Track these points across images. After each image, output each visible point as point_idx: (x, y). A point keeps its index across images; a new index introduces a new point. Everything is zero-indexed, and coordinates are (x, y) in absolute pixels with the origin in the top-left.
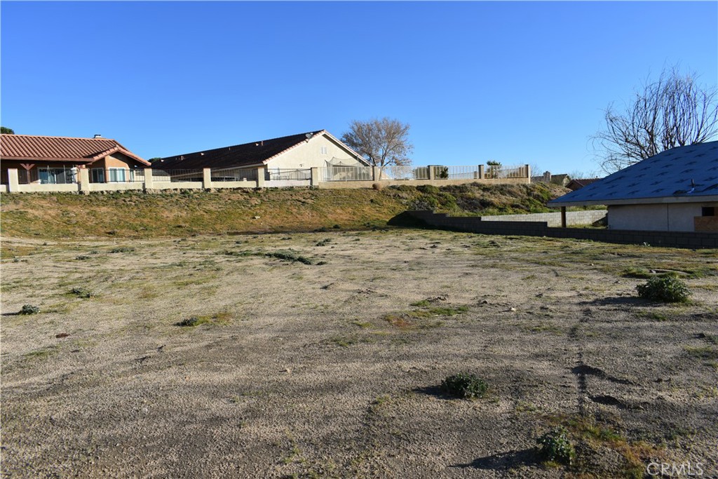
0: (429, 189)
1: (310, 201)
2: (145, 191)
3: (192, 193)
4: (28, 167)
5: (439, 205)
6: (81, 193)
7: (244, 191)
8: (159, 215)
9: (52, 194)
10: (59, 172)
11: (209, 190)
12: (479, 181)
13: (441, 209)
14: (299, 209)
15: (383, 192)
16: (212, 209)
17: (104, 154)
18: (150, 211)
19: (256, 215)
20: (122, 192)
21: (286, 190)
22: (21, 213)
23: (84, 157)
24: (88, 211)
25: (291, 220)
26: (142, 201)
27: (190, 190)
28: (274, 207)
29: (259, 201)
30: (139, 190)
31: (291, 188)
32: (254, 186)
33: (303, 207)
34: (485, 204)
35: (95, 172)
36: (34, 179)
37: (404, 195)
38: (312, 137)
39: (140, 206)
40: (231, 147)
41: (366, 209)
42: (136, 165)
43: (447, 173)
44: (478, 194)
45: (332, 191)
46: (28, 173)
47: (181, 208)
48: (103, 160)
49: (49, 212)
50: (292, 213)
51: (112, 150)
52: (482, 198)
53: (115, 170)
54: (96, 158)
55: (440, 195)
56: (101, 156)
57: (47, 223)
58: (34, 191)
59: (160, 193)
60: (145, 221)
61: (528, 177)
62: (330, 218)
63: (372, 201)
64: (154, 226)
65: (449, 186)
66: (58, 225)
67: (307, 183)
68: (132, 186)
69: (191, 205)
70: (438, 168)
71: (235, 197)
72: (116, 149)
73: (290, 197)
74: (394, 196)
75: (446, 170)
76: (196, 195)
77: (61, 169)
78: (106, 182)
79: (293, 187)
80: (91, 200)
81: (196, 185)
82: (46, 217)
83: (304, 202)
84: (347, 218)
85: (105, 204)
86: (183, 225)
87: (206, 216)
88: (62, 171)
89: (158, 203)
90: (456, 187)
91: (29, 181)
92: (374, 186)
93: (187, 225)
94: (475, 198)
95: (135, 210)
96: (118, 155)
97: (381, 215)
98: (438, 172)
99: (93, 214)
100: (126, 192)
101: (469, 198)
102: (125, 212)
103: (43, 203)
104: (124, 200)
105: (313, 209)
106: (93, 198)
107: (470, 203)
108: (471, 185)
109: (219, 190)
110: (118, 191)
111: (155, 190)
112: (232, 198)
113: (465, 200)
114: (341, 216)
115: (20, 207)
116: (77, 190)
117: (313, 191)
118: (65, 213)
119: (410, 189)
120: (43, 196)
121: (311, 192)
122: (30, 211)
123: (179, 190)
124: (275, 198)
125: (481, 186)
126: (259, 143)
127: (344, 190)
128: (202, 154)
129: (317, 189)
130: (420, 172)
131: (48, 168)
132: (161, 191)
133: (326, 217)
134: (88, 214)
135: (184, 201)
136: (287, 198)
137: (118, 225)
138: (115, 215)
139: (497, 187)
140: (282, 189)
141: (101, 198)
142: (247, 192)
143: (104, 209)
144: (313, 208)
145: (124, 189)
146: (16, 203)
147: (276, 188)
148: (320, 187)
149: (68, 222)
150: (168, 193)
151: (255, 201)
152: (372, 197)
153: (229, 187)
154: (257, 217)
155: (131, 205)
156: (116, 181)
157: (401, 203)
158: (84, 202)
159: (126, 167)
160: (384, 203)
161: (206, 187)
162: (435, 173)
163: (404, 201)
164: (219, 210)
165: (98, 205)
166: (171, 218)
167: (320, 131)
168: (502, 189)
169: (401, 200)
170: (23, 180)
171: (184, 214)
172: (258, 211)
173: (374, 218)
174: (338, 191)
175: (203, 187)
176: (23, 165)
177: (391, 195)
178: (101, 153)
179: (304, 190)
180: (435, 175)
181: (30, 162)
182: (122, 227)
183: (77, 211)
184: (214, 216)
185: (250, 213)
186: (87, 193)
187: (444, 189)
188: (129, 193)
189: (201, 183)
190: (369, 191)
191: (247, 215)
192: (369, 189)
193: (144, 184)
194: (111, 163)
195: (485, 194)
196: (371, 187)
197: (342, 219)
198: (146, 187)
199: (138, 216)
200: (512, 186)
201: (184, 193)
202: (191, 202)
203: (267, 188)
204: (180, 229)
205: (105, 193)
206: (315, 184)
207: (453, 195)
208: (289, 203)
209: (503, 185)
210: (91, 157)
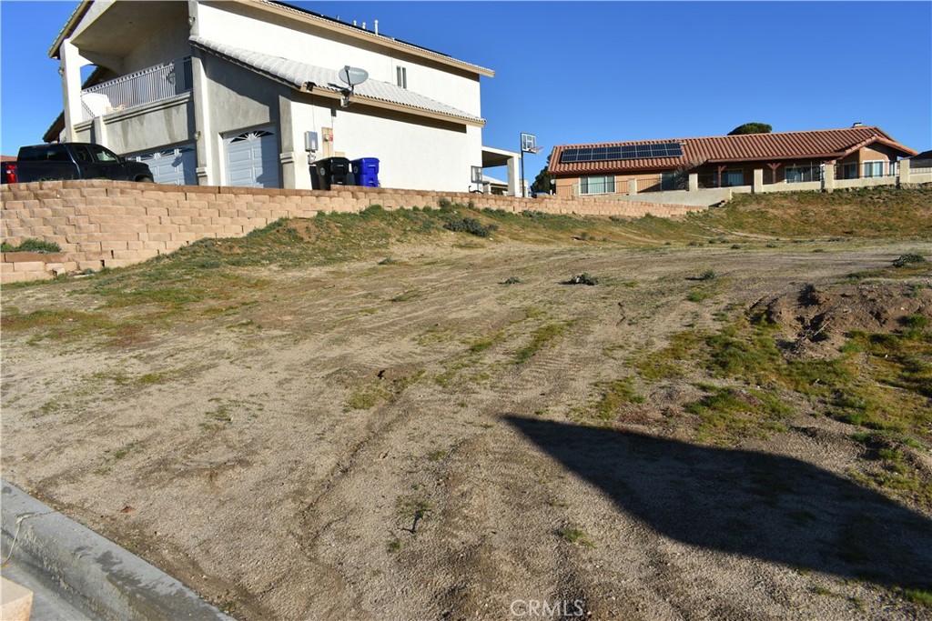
2: (898, 186)
4: (774, 167)
6: (824, 191)
8: (911, 214)
9: (794, 193)
10: (806, 170)
17: (859, 145)
18: (901, 209)
20: (871, 188)
22: (762, 212)
23: (836, 151)
24: (828, 210)
26: (894, 197)
30: (891, 186)
35: (847, 167)
36: (780, 179)
39: (889, 204)
42: (894, 153)
46: (774, 173)
48: (857, 152)
49: (789, 211)
51: (868, 141)
53: (871, 163)
54: (848, 151)
56: (854, 148)
57: (785, 222)
58: (776, 191)
59: (918, 188)
60: (892, 220)
64: (902, 226)
66: (796, 224)
68: (885, 181)
72: (874, 138)
77: (808, 166)
78: (858, 177)
80: (833, 199)
82: (785, 216)
85: (848, 202)
88: (809, 169)
89: (914, 199)
91: (774, 181)
95: (882, 208)
96: (876, 146)
99: (834, 213)
100: (876, 188)
102: (870, 210)
103: (785, 202)
104: (871, 198)
106: (836, 196)
110: (865, 188)
111: (911, 185)
115: (762, 207)
116: (820, 188)
118: (805, 212)
120: (784, 195)
122: (771, 210)
131: (794, 166)
132: (920, 185)
134: (828, 213)
137: (859, 224)
138: (858, 213)
141: (845, 195)
143: (846, 208)
145: (873, 185)
146: (759, 203)
149: (806, 222)
155: (879, 202)
156: (871, 176)
158: (825, 200)
159: (886, 159)
165: (840, 204)
166: (927, 217)
170: (767, 180)
176: (769, 165)
178: (855, 145)
181: (776, 161)
182: (863, 227)
183: (818, 210)
186: (831, 191)
188: (878, 189)
193: (898, 178)
194: (867, 155)
198: (901, 181)
199: (884, 214)
205: (851, 190)
210: (843, 150)
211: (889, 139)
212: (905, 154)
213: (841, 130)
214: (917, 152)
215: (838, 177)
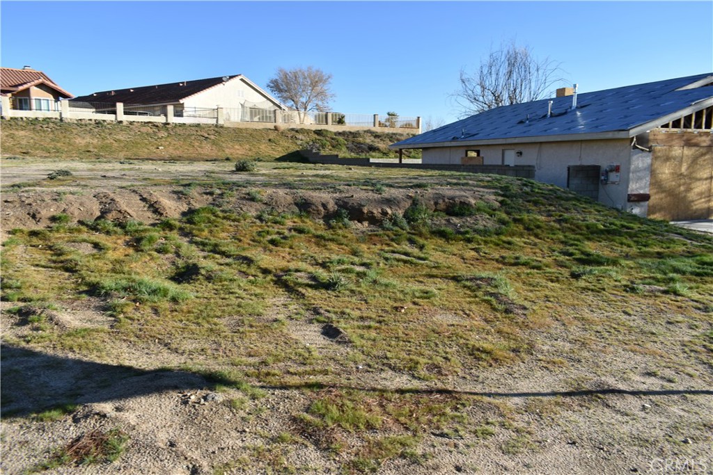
0: (325, 133)
1: (212, 137)
2: (61, 120)
3: (106, 123)
5: (330, 147)
6: (2, 118)
7: (155, 125)
8: (72, 141)
11: (121, 122)
12: (374, 129)
13: (331, 150)
14: (201, 143)
15: (282, 133)
16: (122, 138)
17: (29, 84)
18: (64, 137)
19: (161, 146)
20: (41, 119)
21: (193, 126)
23: (10, 86)
24: (7, 133)
25: (191, 151)
26: (59, 128)
27: (104, 121)
28: (179, 140)
29: (166, 134)
30: (56, 119)
31: (198, 125)
32: (164, 121)
33: (205, 142)
34: (372, 148)
35: (20, 100)
37: (300, 136)
38: (228, 80)
39: (56, 132)
40: (158, 86)
41: (262, 147)
42: (58, 95)
43: (343, 120)
44: (369, 140)
45: (234, 130)
47: (93, 136)
48: (28, 90)
50: (193, 146)
51: (36, 82)
52: (371, 143)
53: (40, 100)
54: (21, 88)
55: (333, 139)
56: (25, 86)
59: (76, 122)
60: (59, 145)
61: (418, 128)
62: (227, 152)
63: (270, 140)
64: (66, 150)
65: (344, 132)
67: (214, 122)
68: (51, 114)
69: (103, 134)
70: (336, 115)
71: (144, 130)
72: (40, 81)
73: (195, 133)
74: (292, 137)
75: (343, 117)
76: (109, 126)
78: (30, 109)
80: (11, 125)
81: (109, 117)
83: (206, 138)
84: (243, 153)
85: (23, 128)
86: (92, 150)
87: (116, 144)
89: (73, 130)
90: (350, 132)
92: (275, 127)
93: (96, 150)
94: (364, 144)
95: (51, 135)
96: (42, 86)
97: (274, 152)
98: (336, 119)
99: (12, 136)
100: (44, 120)
101: (360, 143)
102: (41, 136)
104: (41, 126)
105: (214, 144)
106: (13, 123)
107: (359, 147)
108: (365, 131)
109: (131, 123)
110: (36, 118)
111: (71, 119)
112: (142, 130)
113: (355, 144)
114: (238, 151)
117: (218, 129)
119: (307, 132)
121: (216, 129)
123: (93, 122)
124: (182, 133)
125: (374, 133)
126: (183, 83)
127: (246, 129)
128: (132, 91)
129: (222, 127)
130: (319, 118)
132: (77, 120)
133: (224, 151)
134: (7, 136)
135: (96, 130)
136: (192, 133)
137: (34, 147)
138: (32, 138)
139: (388, 135)
140: (190, 126)
141: (21, 123)
142: (157, 126)
143: (22, 133)
144: (214, 143)
145: (43, 117)
147: (184, 124)
148: (225, 126)
150: (83, 122)
151: (163, 134)
152: (270, 137)
153: (140, 121)
154: (160, 148)
155: (47, 131)
156: (41, 110)
157: (296, 143)
158: (4, 125)
159: (51, 97)
160: (281, 142)
161: (119, 119)
162: (332, 119)
163: (299, 142)
164: (128, 140)
165: (17, 129)
166: (83, 144)
167: (237, 76)
168: (391, 137)
169: (296, 141)
171: (95, 141)
172: (163, 143)
173: (267, 154)
174: (241, 130)
175: (116, 119)
177: (289, 136)
178: (25, 83)
179: (210, 127)
180: (333, 121)
182: (37, 149)
184: (122, 145)
185: (156, 144)
186: (8, 118)
187: (340, 134)
188: (47, 120)
189: (114, 115)
190: (269, 131)
191: (152, 146)
192: (270, 129)
193: (61, 113)
194: (36, 93)
195: (376, 140)
196: (273, 128)
197: (237, 154)
198: (63, 116)
199: (53, 140)
200: (401, 135)
201: (98, 123)
202: (104, 131)
203: (176, 124)
204: (88, 154)
205: (25, 119)
206: (221, 122)
207: (345, 140)
208: (193, 137)
209: (394, 134)
210: (16, 86)
211: (53, 83)
212: (65, 96)
213: (14, 69)
214: (74, 96)
215: (14, 107)
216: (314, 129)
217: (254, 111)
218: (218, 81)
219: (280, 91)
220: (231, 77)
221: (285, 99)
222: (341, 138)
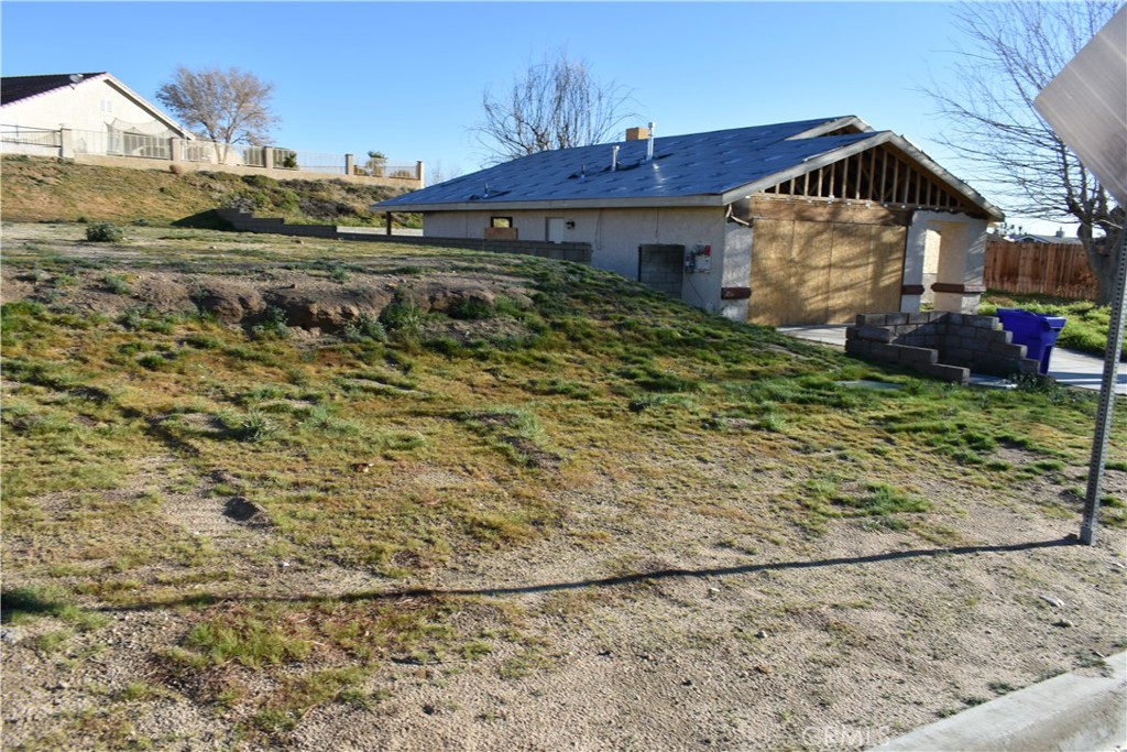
0: (261, 181)
1: (52, 180)
5: (271, 206)
12: (345, 178)
13: (272, 210)
14: (29, 191)
15: (185, 178)
21: (13, 160)
31: (23, 158)
33: (38, 188)
34: (343, 210)
37: (218, 185)
38: (80, 81)
41: (149, 201)
43: (294, 160)
44: (338, 196)
45: (95, 169)
50: (14, 195)
52: (341, 201)
55: (275, 192)
61: (419, 179)
62: (80, 209)
63: (162, 190)
65: (295, 181)
67: (54, 153)
70: (280, 152)
73: (17, 171)
74: (203, 186)
75: (293, 156)
79: (25, 156)
83: (39, 181)
84: (112, 211)
90: (306, 182)
92: (172, 167)
94: (330, 202)
97: (169, 211)
98: (280, 158)
101: (322, 201)
105: (54, 193)
107: (321, 207)
108: (331, 182)
113: (315, 202)
114: (101, 207)
117: (63, 166)
119: (230, 178)
121: (59, 166)
125: (346, 184)
127: (118, 169)
129: (70, 163)
130: (251, 156)
133: (74, 206)
136: (11, 171)
139: (369, 188)
144: (55, 191)
148: (76, 161)
152: (163, 185)
157: (211, 197)
160: (182, 195)
162: (275, 158)
163: (216, 195)
167: (98, 74)
168: (375, 193)
169: (210, 193)
173: (157, 214)
174: (107, 170)
177: (198, 184)
179: (47, 162)
180: (275, 163)
187: (288, 183)
190: (161, 174)
192: (163, 172)
195: (349, 196)
196: (168, 169)
197: (101, 212)
200: (392, 190)
206: (68, 154)
207: (298, 194)
208: (13, 180)
209: (380, 188)
216: (242, 174)
217: (132, 139)
218: (62, 81)
219: (181, 105)
220: (87, 76)
221: (191, 121)
222: (290, 192)
